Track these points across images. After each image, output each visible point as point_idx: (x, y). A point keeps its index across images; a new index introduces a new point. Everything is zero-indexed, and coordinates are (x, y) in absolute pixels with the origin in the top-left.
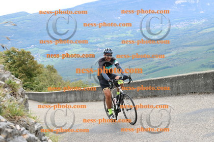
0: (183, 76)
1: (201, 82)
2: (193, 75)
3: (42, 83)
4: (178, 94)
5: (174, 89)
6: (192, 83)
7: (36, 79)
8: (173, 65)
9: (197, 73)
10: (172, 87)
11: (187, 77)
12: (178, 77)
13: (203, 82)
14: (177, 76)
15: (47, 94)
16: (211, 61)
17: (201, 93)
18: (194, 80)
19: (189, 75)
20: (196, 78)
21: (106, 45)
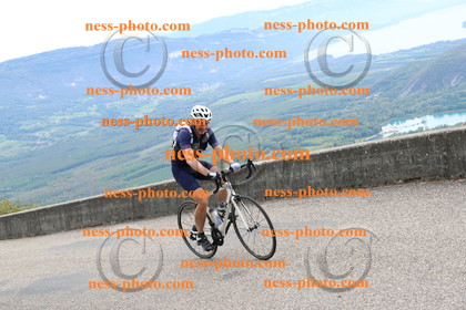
21: (52, 134)
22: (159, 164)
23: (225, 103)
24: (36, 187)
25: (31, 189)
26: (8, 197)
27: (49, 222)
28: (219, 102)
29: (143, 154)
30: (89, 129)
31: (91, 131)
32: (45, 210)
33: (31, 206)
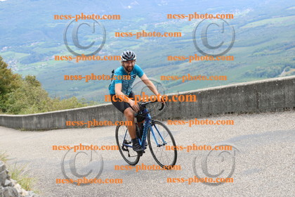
0: (216, 90)
1: (241, 97)
2: (230, 88)
3: (19, 102)
4: (209, 115)
5: (204, 109)
6: (229, 99)
7: (11, 96)
8: (206, 74)
9: (236, 85)
10: (200, 105)
11: (222, 91)
12: (209, 91)
13: (243, 98)
14: (207, 89)
15: (25, 118)
16: (259, 67)
17: (241, 113)
18: (232, 95)
19: (225, 88)
20: (234, 93)
21: (111, 47)
22: (196, 75)
23: (254, 26)
24: (96, 89)
25: (93, 90)
26: (76, 95)
27: (106, 117)
28: (248, 26)
29: (183, 66)
30: (140, 44)
31: (142, 46)
32: (103, 107)
33: (93, 104)
